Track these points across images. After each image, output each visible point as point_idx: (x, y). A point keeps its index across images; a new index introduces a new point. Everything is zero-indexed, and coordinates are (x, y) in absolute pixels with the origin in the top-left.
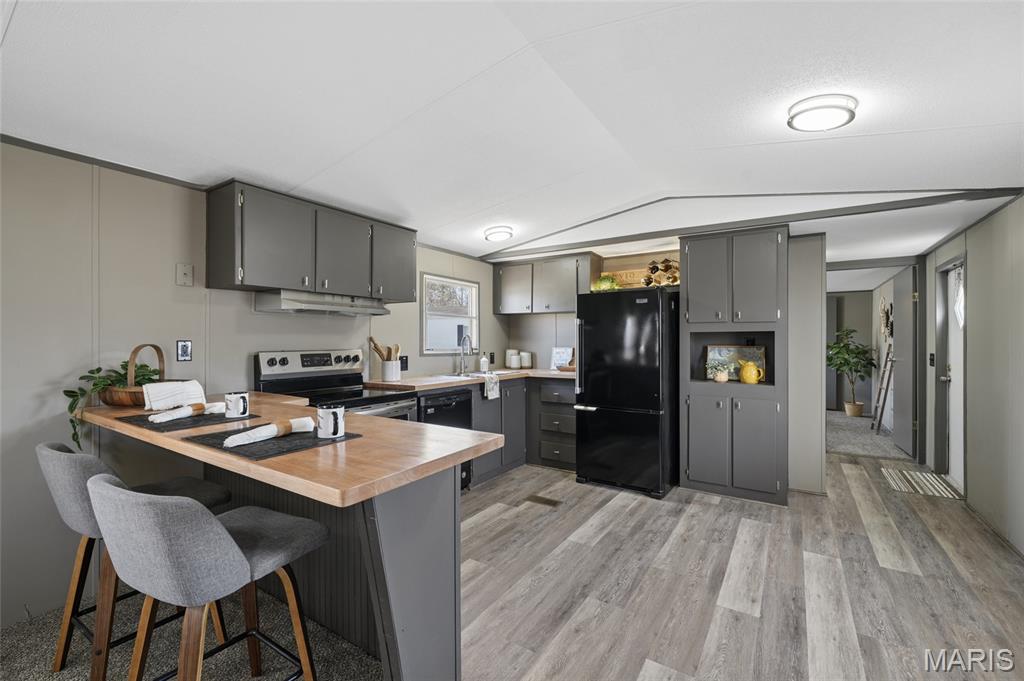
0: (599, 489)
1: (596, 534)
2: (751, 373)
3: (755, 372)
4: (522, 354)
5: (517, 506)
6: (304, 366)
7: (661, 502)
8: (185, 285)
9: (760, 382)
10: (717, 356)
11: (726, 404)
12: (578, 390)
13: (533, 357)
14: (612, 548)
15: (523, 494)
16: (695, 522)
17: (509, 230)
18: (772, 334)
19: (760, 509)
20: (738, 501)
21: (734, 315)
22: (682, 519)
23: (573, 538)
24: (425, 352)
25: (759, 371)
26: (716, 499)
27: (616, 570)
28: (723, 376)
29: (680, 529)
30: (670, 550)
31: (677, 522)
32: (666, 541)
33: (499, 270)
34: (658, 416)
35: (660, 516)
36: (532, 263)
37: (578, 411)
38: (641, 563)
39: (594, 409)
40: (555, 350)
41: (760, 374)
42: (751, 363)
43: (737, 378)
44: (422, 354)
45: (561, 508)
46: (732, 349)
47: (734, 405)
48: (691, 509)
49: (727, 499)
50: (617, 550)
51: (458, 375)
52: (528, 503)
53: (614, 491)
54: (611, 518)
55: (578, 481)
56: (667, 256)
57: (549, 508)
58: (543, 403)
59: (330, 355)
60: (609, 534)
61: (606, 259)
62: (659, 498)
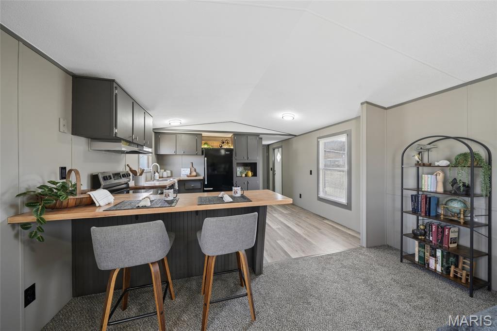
2: (250, 174)
3: (251, 174)
4: (167, 171)
6: (114, 180)
8: (64, 132)
9: (252, 176)
11: (246, 183)
12: (206, 183)
13: (171, 172)
18: (256, 163)
21: (248, 158)
28: (244, 175)
33: (158, 135)
36: (176, 135)
39: (212, 189)
40: (182, 169)
42: (249, 171)
43: (246, 175)
47: (248, 183)
51: (153, 181)
56: (227, 139)
58: (186, 190)
61: (203, 137)
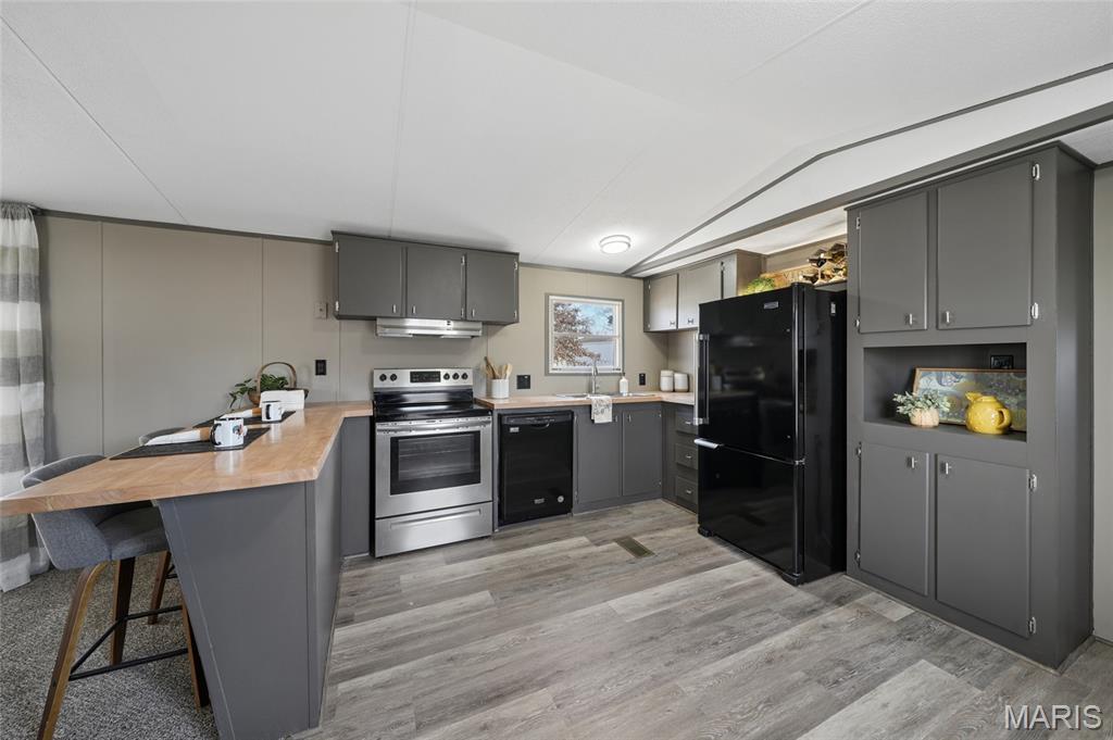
0: (721, 548)
1: (650, 606)
2: (987, 416)
3: (994, 415)
4: (677, 375)
5: (598, 545)
6: (412, 381)
7: (793, 589)
8: (320, 318)
9: (998, 433)
10: (934, 385)
12: (697, 421)
14: (648, 634)
15: (620, 533)
16: (819, 637)
17: (626, 240)
18: (1022, 346)
19: (982, 655)
20: (941, 627)
21: (939, 318)
22: (803, 625)
23: (613, 603)
24: (551, 372)
25: (1001, 413)
26: (900, 611)
27: (621, 667)
28: (926, 417)
29: (780, 641)
30: (730, 668)
31: (787, 629)
32: (738, 651)
33: (646, 284)
34: (792, 466)
35: (769, 610)
36: (676, 273)
37: (700, 447)
38: (665, 670)
39: (714, 446)
41: (1002, 420)
42: (988, 399)
43: (957, 425)
44: (547, 373)
45: (644, 560)
46: (964, 374)
47: (938, 468)
48: (832, 615)
49: (923, 618)
50: (652, 638)
52: (614, 544)
53: (736, 556)
54: (691, 592)
55: (700, 532)
57: (630, 556)
58: (677, 432)
59: (439, 373)
60: (668, 612)
61: (769, 256)
62: (794, 584)
